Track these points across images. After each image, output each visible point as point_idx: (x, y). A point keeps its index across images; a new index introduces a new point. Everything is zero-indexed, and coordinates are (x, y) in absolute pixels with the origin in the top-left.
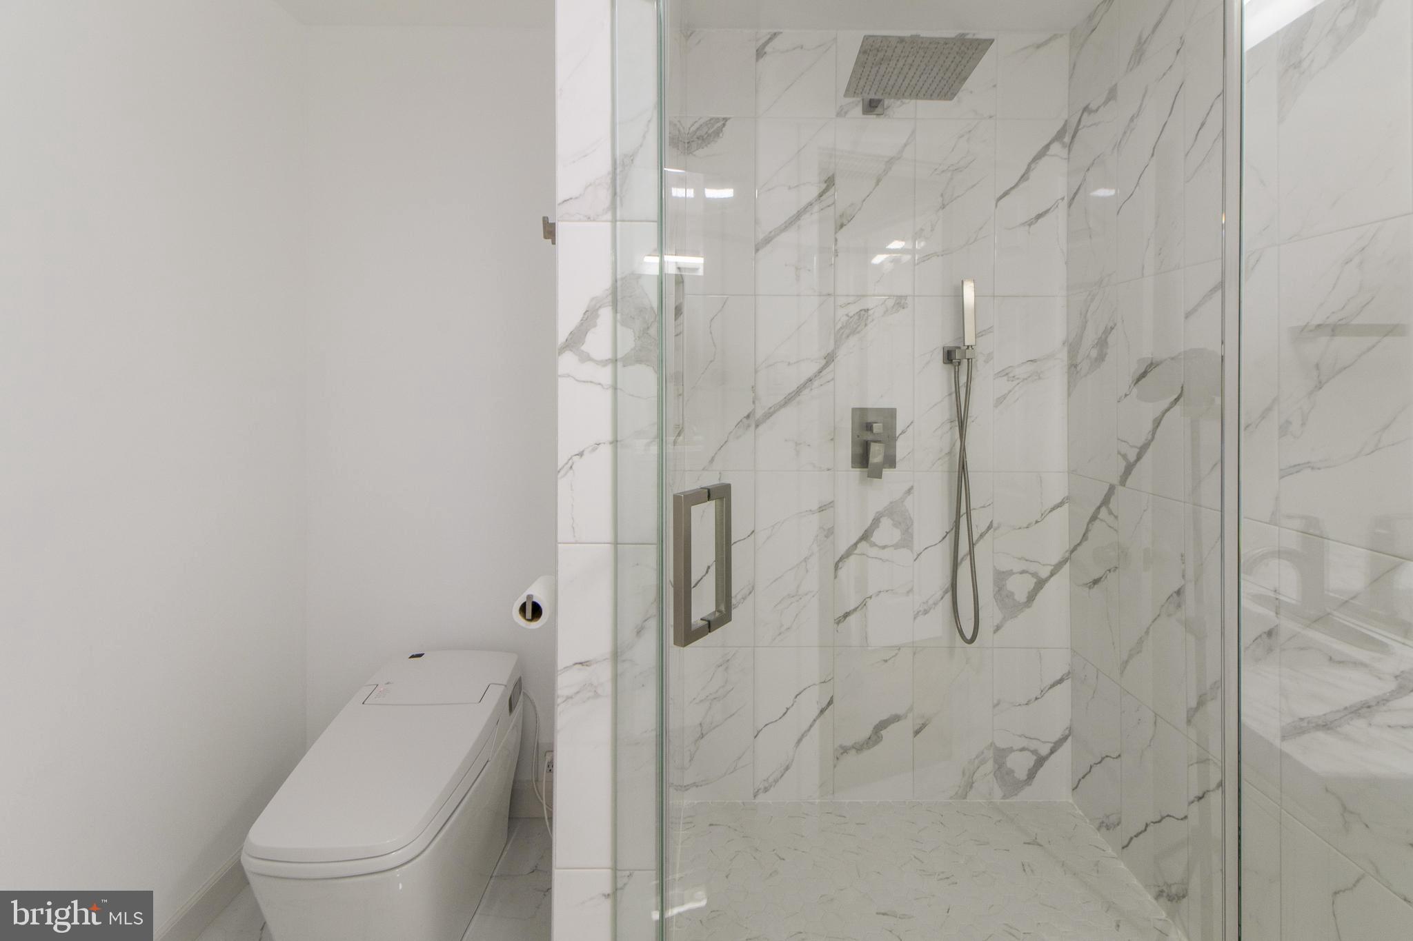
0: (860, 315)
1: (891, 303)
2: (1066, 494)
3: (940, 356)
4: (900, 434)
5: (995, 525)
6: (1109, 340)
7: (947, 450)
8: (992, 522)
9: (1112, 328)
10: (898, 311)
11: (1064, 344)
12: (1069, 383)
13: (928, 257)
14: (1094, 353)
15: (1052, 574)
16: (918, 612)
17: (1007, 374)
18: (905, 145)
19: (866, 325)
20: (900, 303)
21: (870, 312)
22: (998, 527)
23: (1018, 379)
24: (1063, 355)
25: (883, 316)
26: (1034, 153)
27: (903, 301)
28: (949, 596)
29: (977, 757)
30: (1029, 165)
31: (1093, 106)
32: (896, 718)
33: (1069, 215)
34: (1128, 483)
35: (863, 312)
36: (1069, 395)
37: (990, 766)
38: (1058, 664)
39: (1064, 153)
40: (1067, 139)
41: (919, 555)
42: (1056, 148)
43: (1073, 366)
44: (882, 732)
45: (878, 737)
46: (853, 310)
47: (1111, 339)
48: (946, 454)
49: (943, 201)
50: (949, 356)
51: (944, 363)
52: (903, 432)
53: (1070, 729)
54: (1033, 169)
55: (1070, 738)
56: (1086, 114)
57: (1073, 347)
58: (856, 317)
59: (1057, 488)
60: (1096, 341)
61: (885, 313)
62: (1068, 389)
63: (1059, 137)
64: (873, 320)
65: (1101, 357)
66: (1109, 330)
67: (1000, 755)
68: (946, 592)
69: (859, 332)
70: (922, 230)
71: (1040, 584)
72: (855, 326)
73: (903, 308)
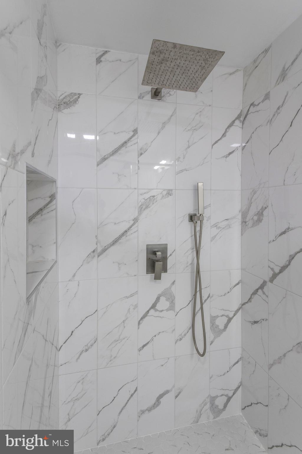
0: (150, 198)
1: (165, 193)
2: (240, 279)
3: (187, 218)
4: (169, 256)
5: (211, 295)
6: (263, 213)
7: (190, 262)
8: (209, 294)
9: (266, 208)
10: (168, 197)
11: (240, 212)
12: (242, 229)
13: (182, 171)
14: (256, 218)
15: (234, 315)
16: (177, 340)
17: (216, 226)
18: (172, 116)
19: (153, 204)
20: (169, 193)
21: (155, 197)
22: (212, 296)
23: (221, 228)
24: (240, 217)
25: (161, 199)
26: (228, 125)
27: (170, 192)
28: (191, 331)
29: (202, 403)
30: (226, 130)
31: (256, 103)
32: (167, 392)
33: (242, 153)
35: (152, 197)
36: (242, 235)
37: (208, 405)
38: (236, 354)
39: (240, 125)
40: (242, 119)
41: (177, 313)
42: (237, 123)
43: (244, 222)
44: (160, 400)
45: (159, 402)
46: (147, 196)
47: (265, 213)
48: (190, 264)
49: (189, 144)
50: (192, 218)
51: (189, 221)
52: (171, 255)
53: (241, 383)
54: (228, 132)
55: (241, 386)
56: (252, 107)
57: (244, 214)
58: (148, 200)
59: (237, 276)
60: (257, 213)
61: (162, 198)
62: (242, 232)
63: (238, 118)
64: (157, 201)
65: (259, 220)
66: (264, 209)
67: (213, 399)
68: (190, 329)
69: (150, 207)
70: (179, 158)
71: (230, 320)
72: (148, 205)
73: (171, 195)
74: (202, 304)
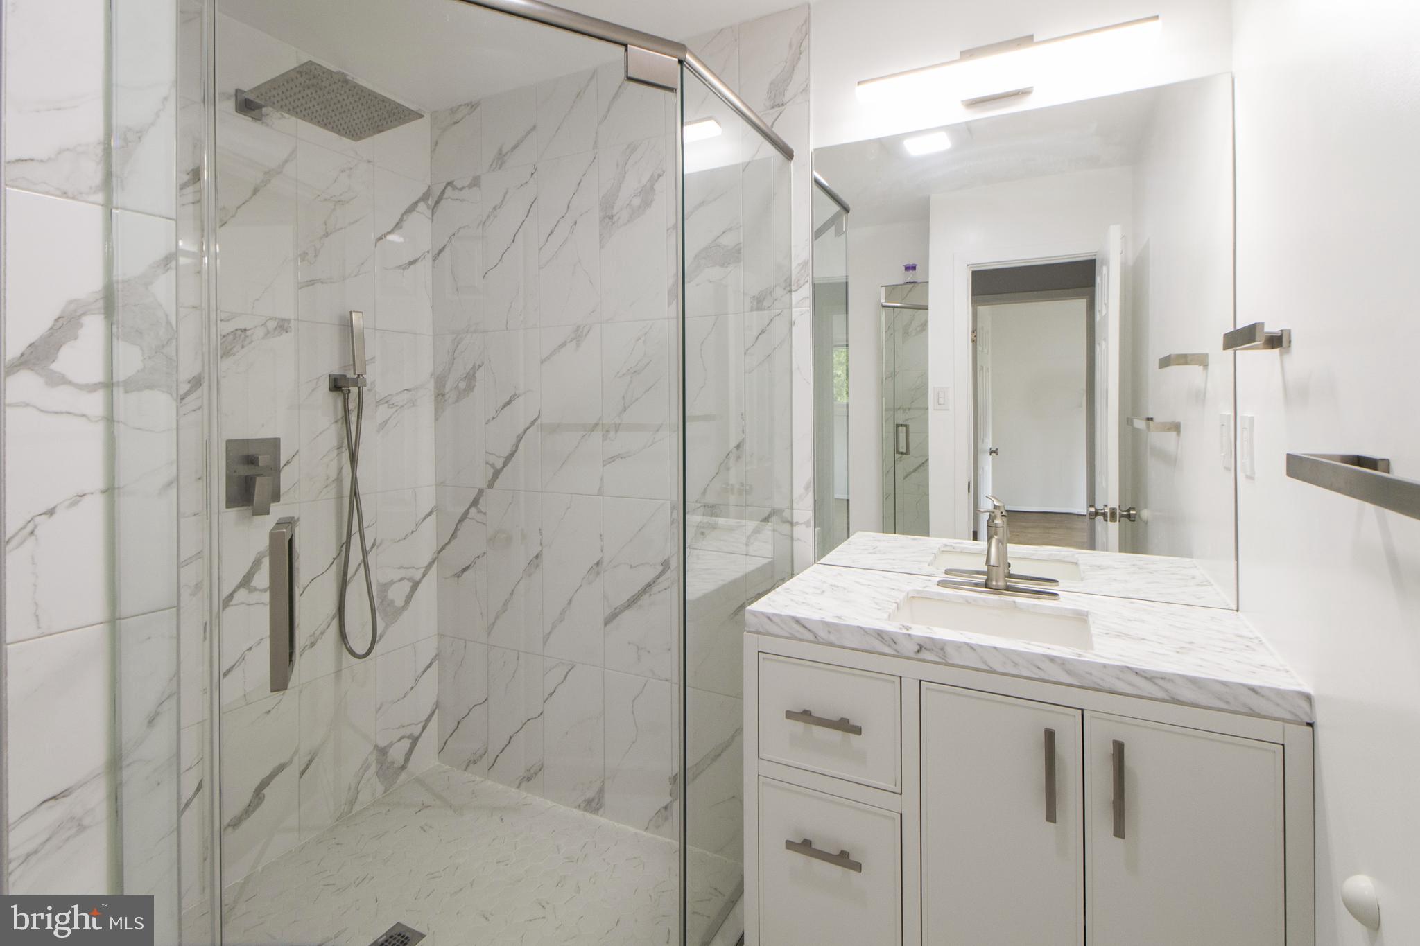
0: (235, 334)
1: (272, 325)
2: (434, 504)
3: (325, 385)
4: (285, 465)
5: (378, 542)
6: (477, 375)
7: (334, 475)
8: (375, 540)
9: (480, 366)
10: (281, 334)
11: (431, 375)
12: (435, 409)
13: (312, 283)
14: (462, 385)
15: (424, 575)
16: (305, 648)
17: (387, 402)
18: (286, 161)
19: (243, 347)
20: (282, 326)
21: (248, 333)
22: (380, 544)
23: (397, 406)
24: (431, 385)
25: (263, 338)
26: (406, 207)
27: (286, 325)
28: (335, 623)
29: (362, 767)
30: (402, 215)
31: (458, 184)
32: (281, 768)
33: (434, 267)
34: (496, 485)
35: (239, 332)
36: (436, 419)
37: (373, 768)
38: (428, 650)
39: (429, 213)
40: (431, 202)
41: (305, 589)
42: (422, 207)
43: (440, 395)
44: (264, 791)
45: (260, 799)
46: (228, 327)
47: (479, 374)
48: (333, 481)
49: (326, 229)
50: (337, 385)
51: (330, 390)
52: (288, 463)
53: (437, 705)
54: (405, 220)
55: (437, 710)
56: (449, 189)
57: (440, 381)
58: (231, 337)
59: (427, 500)
60: (465, 375)
61: (266, 335)
62: (435, 414)
63: (425, 198)
64: (252, 342)
65: (470, 388)
66: (475, 368)
67: (382, 752)
68: (333, 618)
69: (234, 354)
70: (306, 254)
71: (415, 585)
72: (229, 347)
73: (287, 332)
74: (365, 554)
